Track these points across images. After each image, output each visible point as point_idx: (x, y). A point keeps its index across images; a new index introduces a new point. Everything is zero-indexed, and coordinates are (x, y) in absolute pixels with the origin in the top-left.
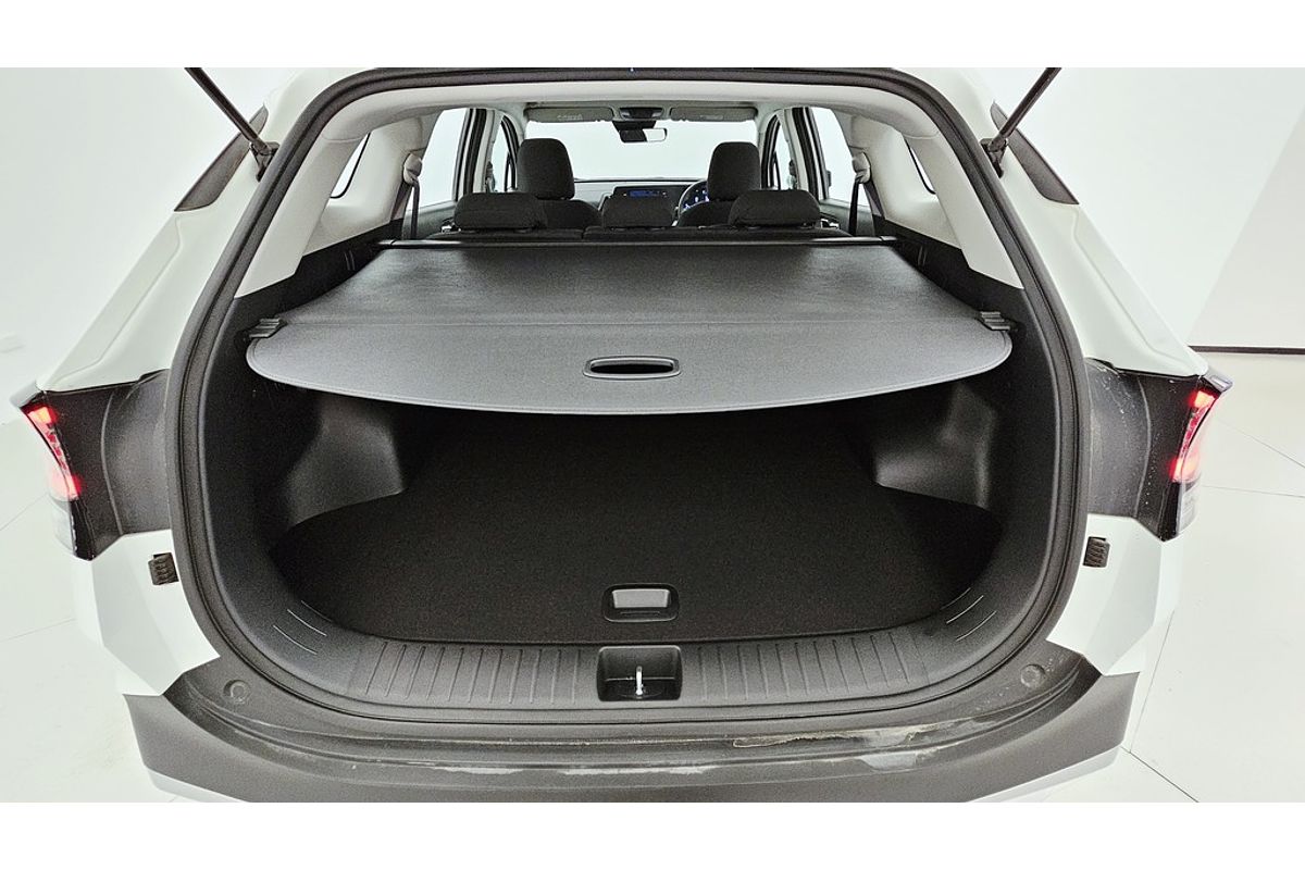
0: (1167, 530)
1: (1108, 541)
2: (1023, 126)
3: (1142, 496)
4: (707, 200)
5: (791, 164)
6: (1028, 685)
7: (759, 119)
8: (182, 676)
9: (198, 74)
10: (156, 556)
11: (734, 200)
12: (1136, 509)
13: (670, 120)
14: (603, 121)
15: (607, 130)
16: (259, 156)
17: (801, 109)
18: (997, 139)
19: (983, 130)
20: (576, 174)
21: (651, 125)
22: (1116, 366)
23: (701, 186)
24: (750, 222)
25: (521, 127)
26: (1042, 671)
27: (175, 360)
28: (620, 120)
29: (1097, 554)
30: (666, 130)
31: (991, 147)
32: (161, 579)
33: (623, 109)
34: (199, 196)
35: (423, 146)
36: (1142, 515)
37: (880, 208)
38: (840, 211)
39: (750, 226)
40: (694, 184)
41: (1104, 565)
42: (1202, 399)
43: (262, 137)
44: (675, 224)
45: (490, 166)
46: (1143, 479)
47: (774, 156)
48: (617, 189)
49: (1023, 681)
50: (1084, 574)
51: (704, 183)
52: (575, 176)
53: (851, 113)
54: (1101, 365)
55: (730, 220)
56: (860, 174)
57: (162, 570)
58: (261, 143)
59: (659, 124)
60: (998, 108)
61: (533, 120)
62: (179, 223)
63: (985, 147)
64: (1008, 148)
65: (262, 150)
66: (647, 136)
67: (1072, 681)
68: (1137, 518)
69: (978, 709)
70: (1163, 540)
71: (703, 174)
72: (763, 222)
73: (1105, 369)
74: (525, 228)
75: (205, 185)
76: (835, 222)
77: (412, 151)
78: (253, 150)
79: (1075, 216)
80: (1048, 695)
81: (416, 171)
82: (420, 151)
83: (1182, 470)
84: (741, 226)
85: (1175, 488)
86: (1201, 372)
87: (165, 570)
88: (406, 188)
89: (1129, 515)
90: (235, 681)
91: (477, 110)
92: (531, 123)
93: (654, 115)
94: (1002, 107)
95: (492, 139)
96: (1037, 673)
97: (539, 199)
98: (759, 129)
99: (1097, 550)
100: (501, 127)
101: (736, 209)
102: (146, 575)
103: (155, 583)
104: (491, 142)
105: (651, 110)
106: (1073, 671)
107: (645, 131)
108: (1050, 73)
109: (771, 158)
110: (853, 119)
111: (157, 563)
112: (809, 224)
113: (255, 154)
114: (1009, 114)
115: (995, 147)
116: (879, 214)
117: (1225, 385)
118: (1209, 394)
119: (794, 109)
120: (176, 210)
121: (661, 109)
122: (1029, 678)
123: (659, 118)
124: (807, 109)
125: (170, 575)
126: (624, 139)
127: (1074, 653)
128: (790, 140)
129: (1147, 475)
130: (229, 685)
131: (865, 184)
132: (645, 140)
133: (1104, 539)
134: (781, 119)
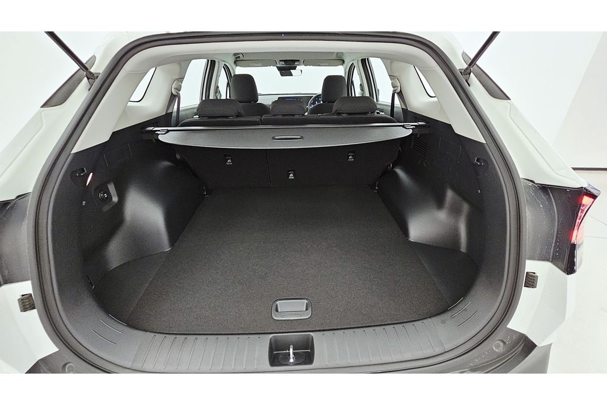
0: (570, 269)
1: (537, 274)
2: (479, 62)
3: (554, 250)
4: (322, 102)
5: (361, 85)
6: (497, 351)
7: (345, 65)
8: (38, 362)
9: (52, 35)
10: (23, 295)
11: (334, 102)
12: (551, 256)
13: (303, 66)
14: (272, 67)
15: (274, 70)
16: (90, 80)
17: (365, 59)
18: (467, 69)
19: (460, 64)
20: (259, 92)
21: (295, 68)
22: (536, 182)
23: (318, 96)
24: (343, 112)
25: (233, 70)
26: (504, 343)
27: (35, 187)
28: (280, 66)
29: (531, 281)
30: (301, 71)
31: (464, 73)
32: (25, 309)
33: (281, 61)
34: (55, 100)
35: (182, 77)
36: (554, 260)
37: (405, 105)
38: (385, 107)
39: (343, 114)
40: (315, 95)
41: (536, 287)
42: (586, 200)
43: (92, 70)
44: (306, 114)
45: (218, 87)
46: (554, 242)
47: (352, 82)
48: (279, 98)
49: (494, 349)
50: (525, 292)
51: (320, 95)
52: (258, 92)
53: (390, 59)
54: (529, 182)
55: (334, 111)
56: (395, 89)
57: (26, 303)
58: (91, 73)
59: (298, 68)
60: (466, 54)
61: (239, 66)
62: (43, 114)
63: (461, 73)
64: (472, 73)
65: (91, 77)
66: (292, 73)
67: (521, 348)
68: (552, 262)
69: (472, 364)
70: (568, 274)
71: (319, 90)
72: (350, 112)
73: (531, 184)
74: (233, 116)
75: (59, 94)
76: (383, 112)
77: (176, 79)
78: (87, 76)
79: (509, 105)
80: (508, 356)
81: (179, 89)
82: (181, 79)
83: (576, 237)
84: (339, 114)
85: (573, 247)
86: (585, 185)
87: (28, 303)
88: (174, 97)
89: (548, 260)
90: (68, 363)
91: (211, 60)
92: (238, 68)
93: (296, 64)
94: (467, 53)
95: (218, 75)
96: (502, 344)
97: (240, 102)
98: (345, 70)
99: (531, 279)
100: (223, 69)
101: (336, 106)
102: (16, 306)
103: (21, 311)
104: (218, 76)
105: (294, 61)
106: (521, 343)
107: (291, 71)
108: (494, 34)
109: (351, 83)
110: (391, 62)
111: (22, 300)
112: (371, 113)
113: (88, 79)
114: (472, 57)
115: (467, 72)
116: (405, 108)
117: (599, 192)
118: (590, 197)
119: (362, 60)
120: (42, 107)
121: (299, 61)
122: (498, 347)
123: (298, 65)
124: (368, 59)
125: (30, 306)
126: (282, 75)
127: (521, 334)
128: (360, 74)
129: (556, 239)
130: (65, 365)
131: (398, 93)
132: (292, 75)
133: (534, 273)
134: (355, 64)
